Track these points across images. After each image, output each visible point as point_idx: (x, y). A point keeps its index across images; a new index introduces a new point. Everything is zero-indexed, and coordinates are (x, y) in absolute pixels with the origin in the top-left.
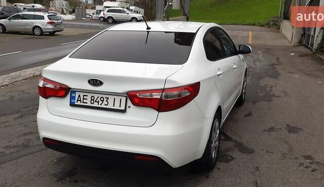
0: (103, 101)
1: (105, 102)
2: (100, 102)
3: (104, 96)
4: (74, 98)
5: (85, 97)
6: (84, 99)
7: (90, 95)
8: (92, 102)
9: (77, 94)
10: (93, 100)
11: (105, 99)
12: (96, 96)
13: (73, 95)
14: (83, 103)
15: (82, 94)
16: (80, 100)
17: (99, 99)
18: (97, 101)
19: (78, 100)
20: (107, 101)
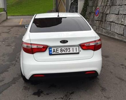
0: (67, 50)
1: (68, 50)
2: (66, 51)
3: (67, 48)
4: (51, 51)
5: (57, 50)
6: (56, 51)
7: (60, 49)
8: (62, 51)
9: (53, 49)
10: (62, 50)
11: (68, 49)
12: (63, 48)
13: (50, 49)
14: (57, 52)
15: (55, 49)
16: (55, 52)
17: (65, 49)
18: (64, 50)
19: (53, 52)
20: (69, 50)
